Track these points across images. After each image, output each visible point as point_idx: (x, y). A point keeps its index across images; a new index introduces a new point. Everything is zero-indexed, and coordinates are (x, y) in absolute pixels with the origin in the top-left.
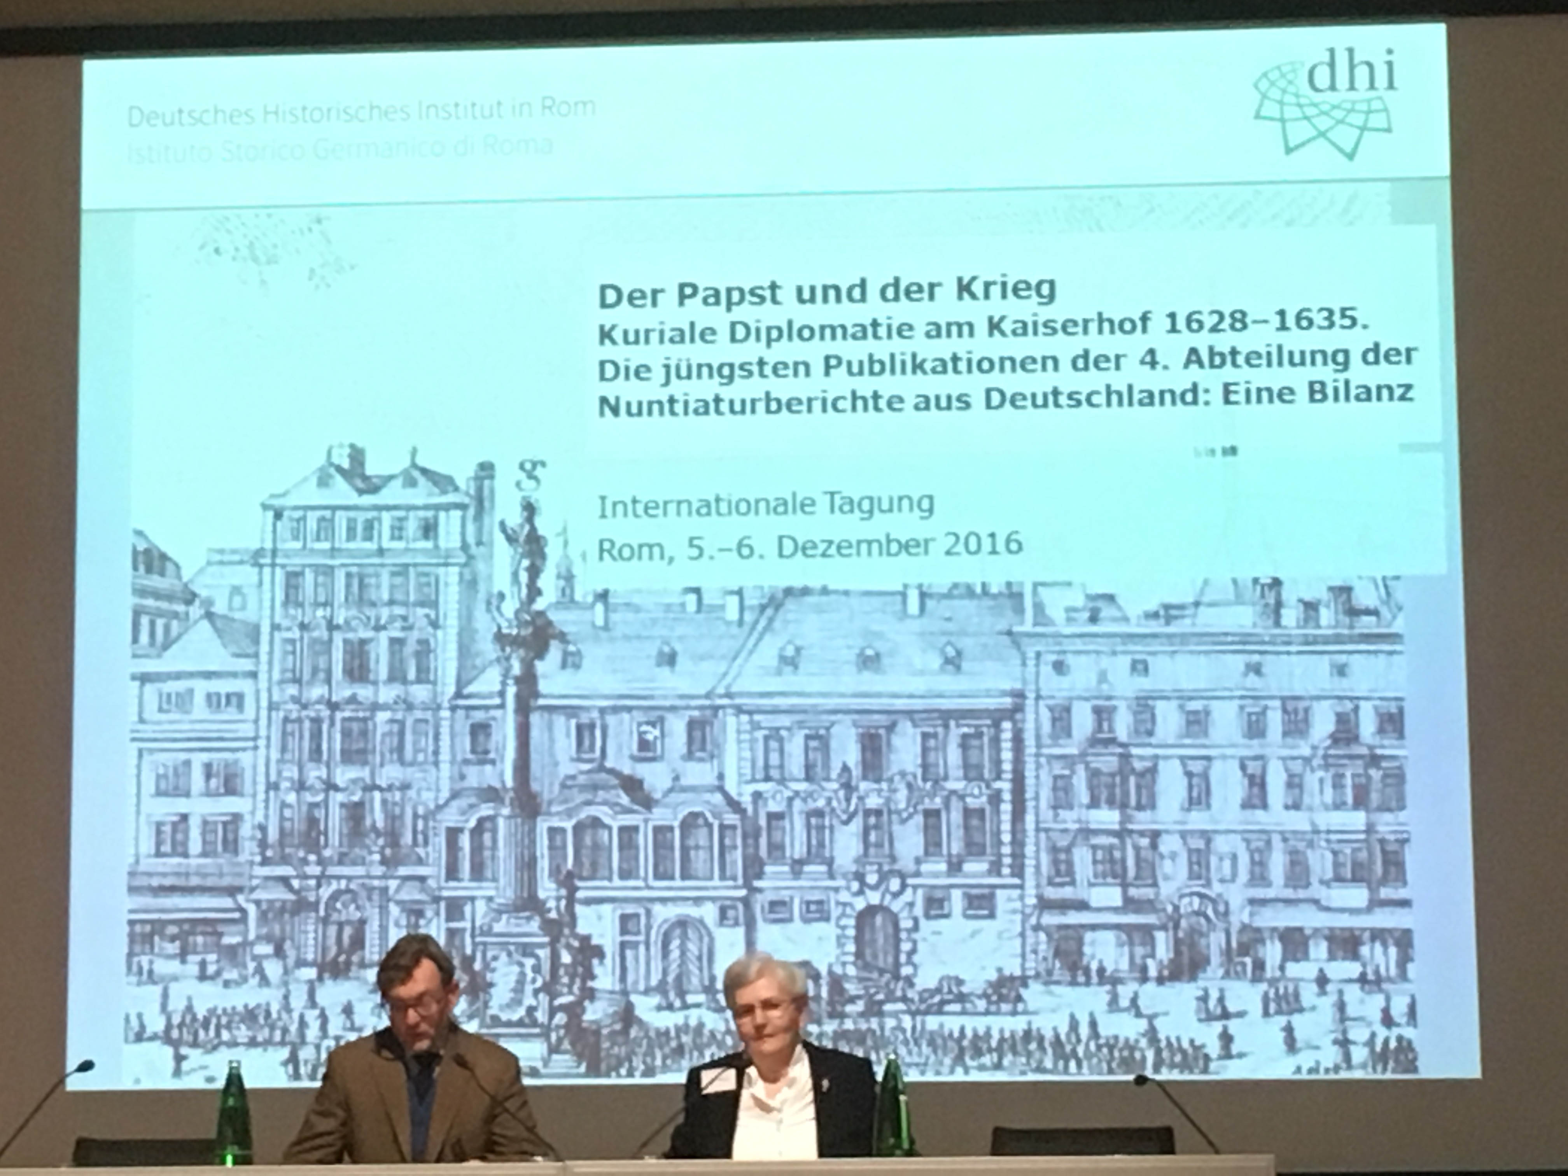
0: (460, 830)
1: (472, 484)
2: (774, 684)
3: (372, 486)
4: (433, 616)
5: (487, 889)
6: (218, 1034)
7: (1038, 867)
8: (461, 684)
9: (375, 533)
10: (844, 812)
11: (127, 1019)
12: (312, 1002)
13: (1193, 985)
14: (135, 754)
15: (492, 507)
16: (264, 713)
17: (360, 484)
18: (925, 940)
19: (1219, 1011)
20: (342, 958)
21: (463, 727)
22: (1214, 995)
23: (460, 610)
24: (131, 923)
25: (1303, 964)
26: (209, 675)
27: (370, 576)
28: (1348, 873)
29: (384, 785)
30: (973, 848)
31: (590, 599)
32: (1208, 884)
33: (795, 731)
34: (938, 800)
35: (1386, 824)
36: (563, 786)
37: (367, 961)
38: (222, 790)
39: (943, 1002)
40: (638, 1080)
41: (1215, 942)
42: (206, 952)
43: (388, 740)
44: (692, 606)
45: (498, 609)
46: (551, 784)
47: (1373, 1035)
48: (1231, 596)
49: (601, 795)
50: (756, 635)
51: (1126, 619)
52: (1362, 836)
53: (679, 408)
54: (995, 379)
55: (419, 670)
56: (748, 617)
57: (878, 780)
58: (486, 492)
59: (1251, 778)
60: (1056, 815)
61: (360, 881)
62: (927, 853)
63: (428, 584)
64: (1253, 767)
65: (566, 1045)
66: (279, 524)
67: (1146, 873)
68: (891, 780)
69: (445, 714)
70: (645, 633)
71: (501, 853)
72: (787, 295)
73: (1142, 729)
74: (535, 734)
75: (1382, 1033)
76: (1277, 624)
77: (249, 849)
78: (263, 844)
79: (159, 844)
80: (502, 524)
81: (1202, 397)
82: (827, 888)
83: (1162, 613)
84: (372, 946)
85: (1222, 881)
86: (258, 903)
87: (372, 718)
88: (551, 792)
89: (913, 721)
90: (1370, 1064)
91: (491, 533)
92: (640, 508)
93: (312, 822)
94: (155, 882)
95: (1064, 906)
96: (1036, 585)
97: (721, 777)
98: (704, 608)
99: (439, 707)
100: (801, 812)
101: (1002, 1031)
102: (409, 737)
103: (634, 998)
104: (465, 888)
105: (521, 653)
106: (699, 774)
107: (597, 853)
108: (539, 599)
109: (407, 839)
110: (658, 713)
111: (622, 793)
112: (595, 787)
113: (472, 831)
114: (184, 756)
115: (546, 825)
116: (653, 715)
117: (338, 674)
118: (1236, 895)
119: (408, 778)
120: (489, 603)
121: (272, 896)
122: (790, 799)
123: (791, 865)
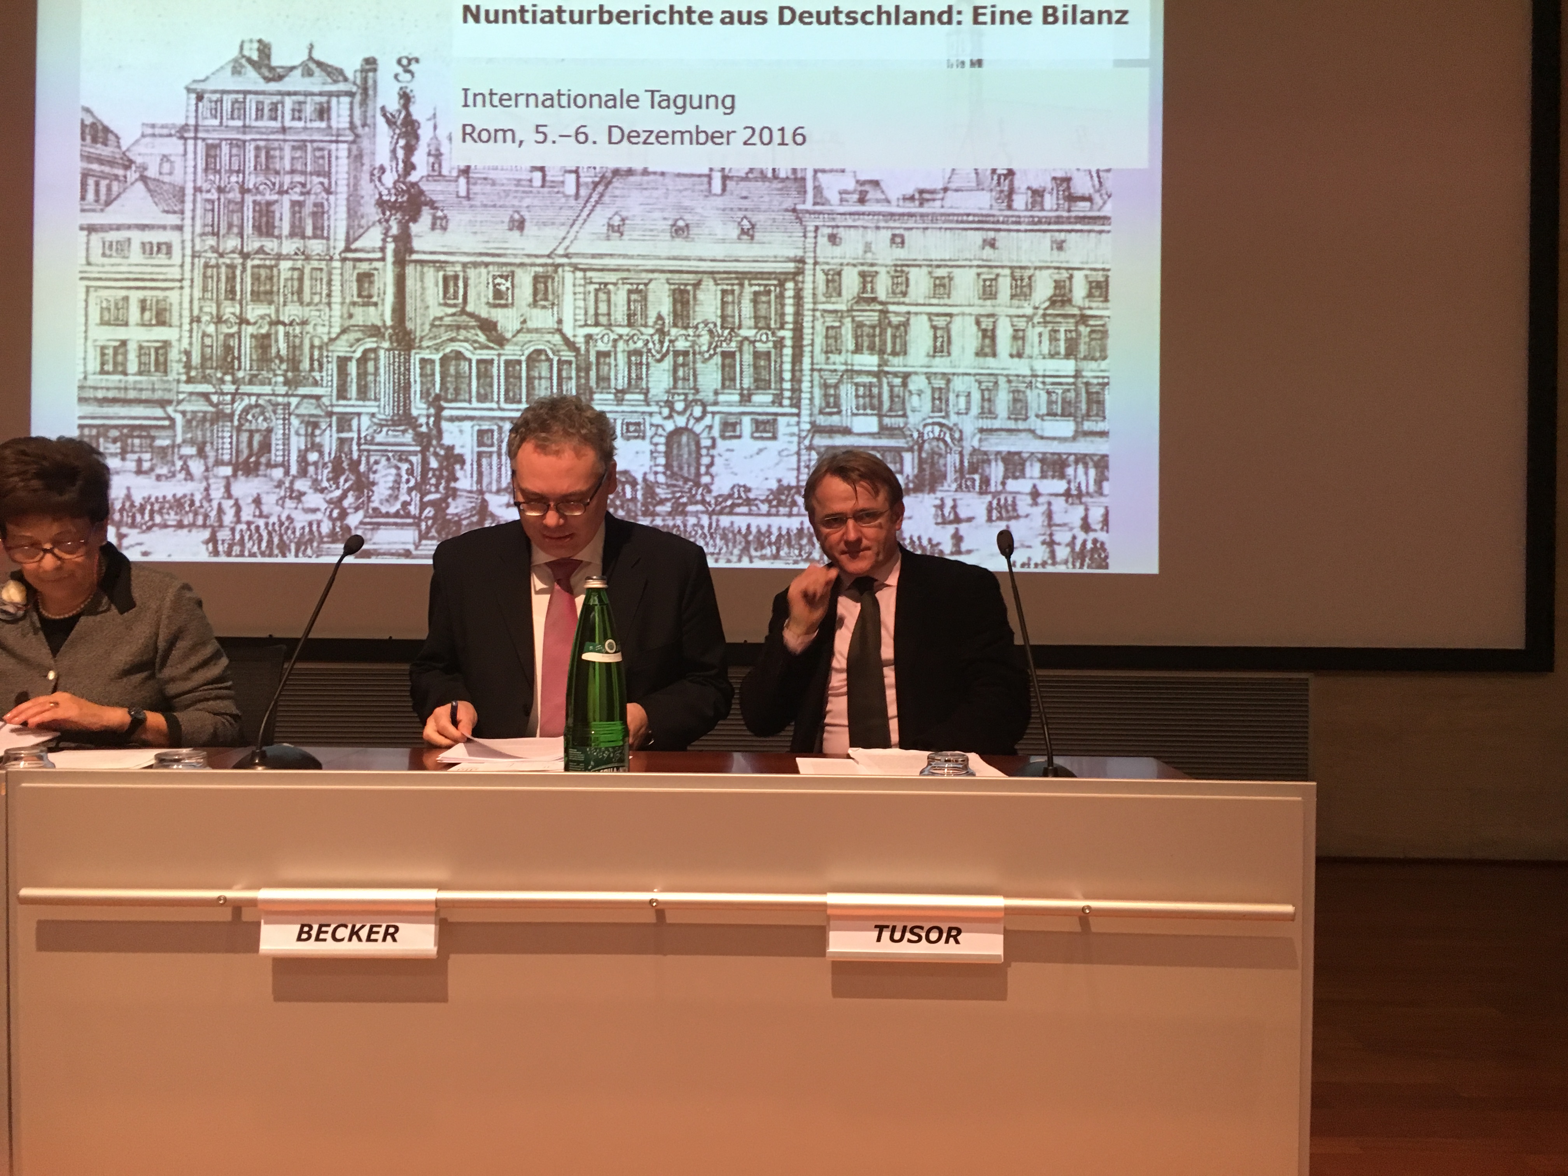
0: (350, 359)
1: (358, 74)
2: (604, 247)
3: (276, 75)
4: (326, 185)
5: (370, 407)
6: (152, 518)
7: (811, 399)
8: (349, 241)
9: (279, 112)
10: (658, 352)
12: (229, 495)
13: (932, 495)
14: (83, 290)
15: (375, 95)
16: (188, 260)
17: (267, 74)
18: (720, 455)
19: (952, 517)
20: (253, 459)
21: (351, 276)
22: (949, 503)
23: (348, 179)
24: (80, 427)
25: (1021, 481)
26: (143, 227)
27: (274, 149)
28: (1058, 409)
29: (287, 321)
30: (761, 384)
31: (455, 174)
32: (947, 416)
33: (620, 286)
34: (733, 344)
35: (1091, 370)
36: (433, 325)
37: (273, 462)
38: (154, 322)
39: (733, 505)
41: (951, 462)
42: (142, 452)
43: (289, 283)
44: (537, 182)
45: (380, 179)
46: (423, 324)
47: (1074, 538)
48: (974, 184)
49: (463, 334)
50: (589, 206)
51: (888, 201)
52: (1071, 380)
53: (528, 17)
55: (315, 228)
56: (583, 192)
57: (686, 327)
58: (370, 82)
59: (985, 331)
60: (828, 358)
61: (267, 398)
62: (723, 386)
63: (323, 157)
64: (986, 323)
65: (433, 533)
66: (200, 104)
67: (898, 406)
68: (696, 327)
69: (337, 264)
70: (499, 204)
71: (382, 378)
73: (898, 291)
74: (410, 283)
75: (1081, 536)
76: (1010, 207)
77: (176, 369)
78: (188, 366)
79: (103, 364)
80: (383, 109)
81: (956, 18)
82: (643, 413)
83: (917, 196)
84: (277, 450)
85: (958, 414)
86: (184, 413)
87: (276, 266)
88: (423, 331)
89: (715, 280)
90: (1071, 560)
91: (374, 117)
92: (496, 99)
93: (228, 349)
94: (100, 394)
95: (831, 431)
96: (816, 172)
97: (560, 321)
98: (548, 184)
99: (331, 259)
100: (624, 351)
101: (780, 528)
102: (307, 283)
103: (487, 497)
104: (353, 406)
105: (399, 216)
106: (542, 318)
107: (459, 380)
108: (413, 173)
109: (306, 365)
110: (509, 269)
111: (480, 333)
112: (458, 328)
113: (358, 360)
114: (124, 293)
115: (418, 357)
116: (506, 270)
117: (249, 229)
118: (969, 425)
119: (307, 315)
120: (372, 174)
121: (195, 408)
122: (615, 341)
123: (615, 394)
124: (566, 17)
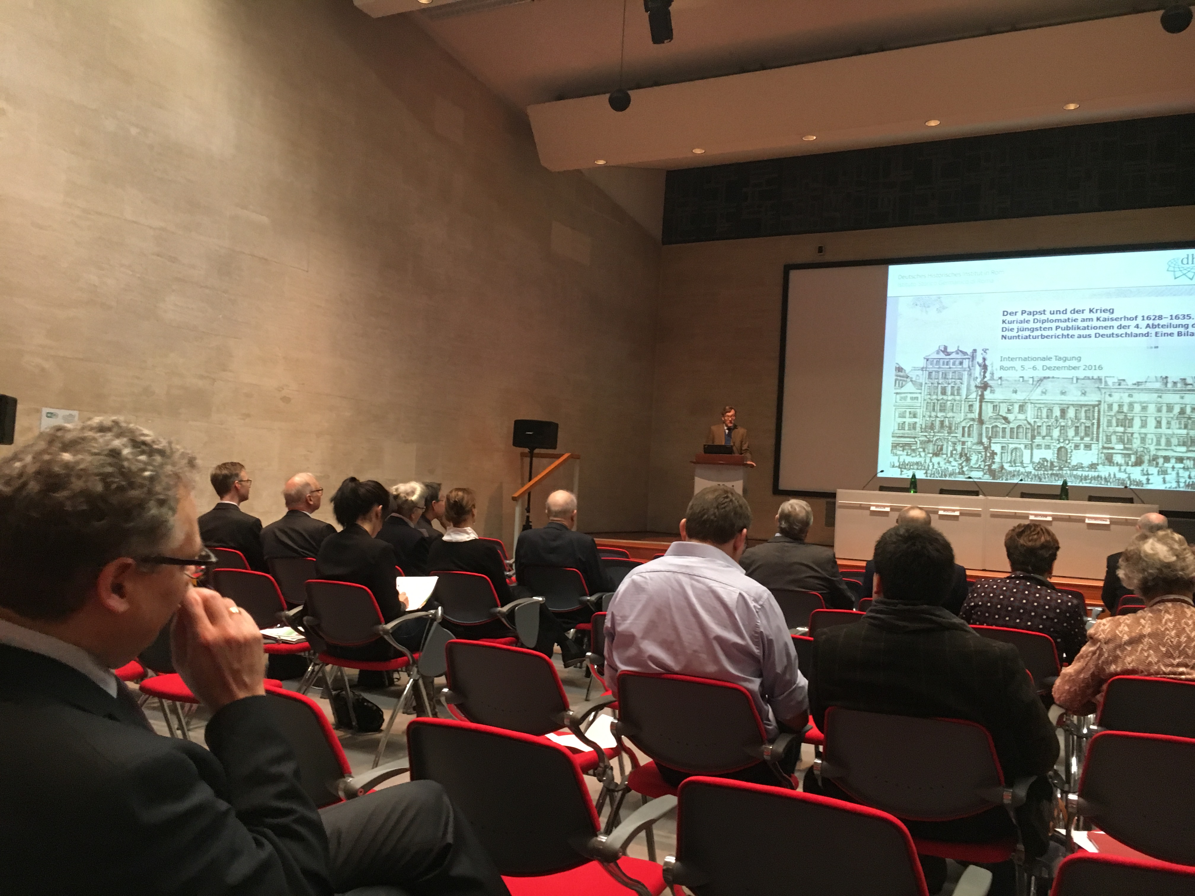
0: (966, 427)
1: (971, 354)
2: (1040, 398)
3: (949, 354)
4: (961, 382)
5: (971, 439)
7: (1102, 439)
8: (967, 396)
9: (949, 364)
10: (1056, 426)
11: (891, 463)
12: (931, 461)
13: (1140, 467)
14: (894, 409)
15: (976, 359)
16: (923, 401)
17: (946, 354)
18: (1074, 454)
19: (1146, 473)
20: (938, 452)
21: (967, 405)
22: (1145, 470)
23: (967, 381)
24: (892, 443)
25: (1169, 464)
26: (910, 393)
27: (947, 373)
28: (1181, 443)
29: (949, 417)
30: (1087, 435)
31: (997, 379)
32: (1145, 445)
33: (1045, 408)
34: (1079, 424)
37: (943, 453)
38: (913, 417)
39: (1077, 468)
40: (1004, 481)
41: (1146, 458)
42: (908, 450)
43: (950, 407)
44: (1021, 380)
45: (976, 380)
47: (1186, 481)
48: (1155, 380)
49: (998, 420)
50: (1036, 387)
51: (1127, 385)
53: (1020, 337)
54: (1097, 331)
55: (957, 393)
56: (1035, 383)
57: (1064, 419)
58: (974, 355)
59: (1158, 421)
60: (1108, 428)
61: (942, 437)
62: (1075, 435)
63: (960, 375)
64: (1158, 419)
65: (988, 473)
66: (927, 362)
67: (1130, 442)
68: (1067, 419)
69: (963, 402)
70: (1010, 386)
71: (975, 432)
72: (1047, 313)
73: (1130, 410)
74: (983, 407)
75: (1188, 480)
76: (1166, 387)
77: (918, 429)
78: (921, 428)
79: (899, 427)
80: (978, 363)
81: (1150, 335)
82: (1051, 442)
83: (1137, 384)
84: (945, 450)
85: (1149, 444)
86: (920, 440)
87: (946, 403)
88: (986, 419)
89: (1073, 406)
90: (1185, 487)
91: (975, 364)
92: (1010, 359)
93: (932, 424)
94: (898, 435)
95: (1109, 448)
96: (1105, 377)
97: (1026, 417)
98: (1024, 381)
100: (1045, 426)
101: (1092, 475)
102: (955, 407)
103: (1004, 464)
104: (966, 439)
105: (981, 390)
106: (1021, 416)
107: (996, 433)
108: (985, 379)
109: (953, 428)
113: (968, 427)
114: (905, 410)
115: (985, 426)
116: (1011, 404)
117: (939, 394)
118: (1152, 448)
119: (954, 416)
120: (974, 379)
121: (923, 439)
122: (1043, 423)
123: (1042, 437)
124: (1031, 337)
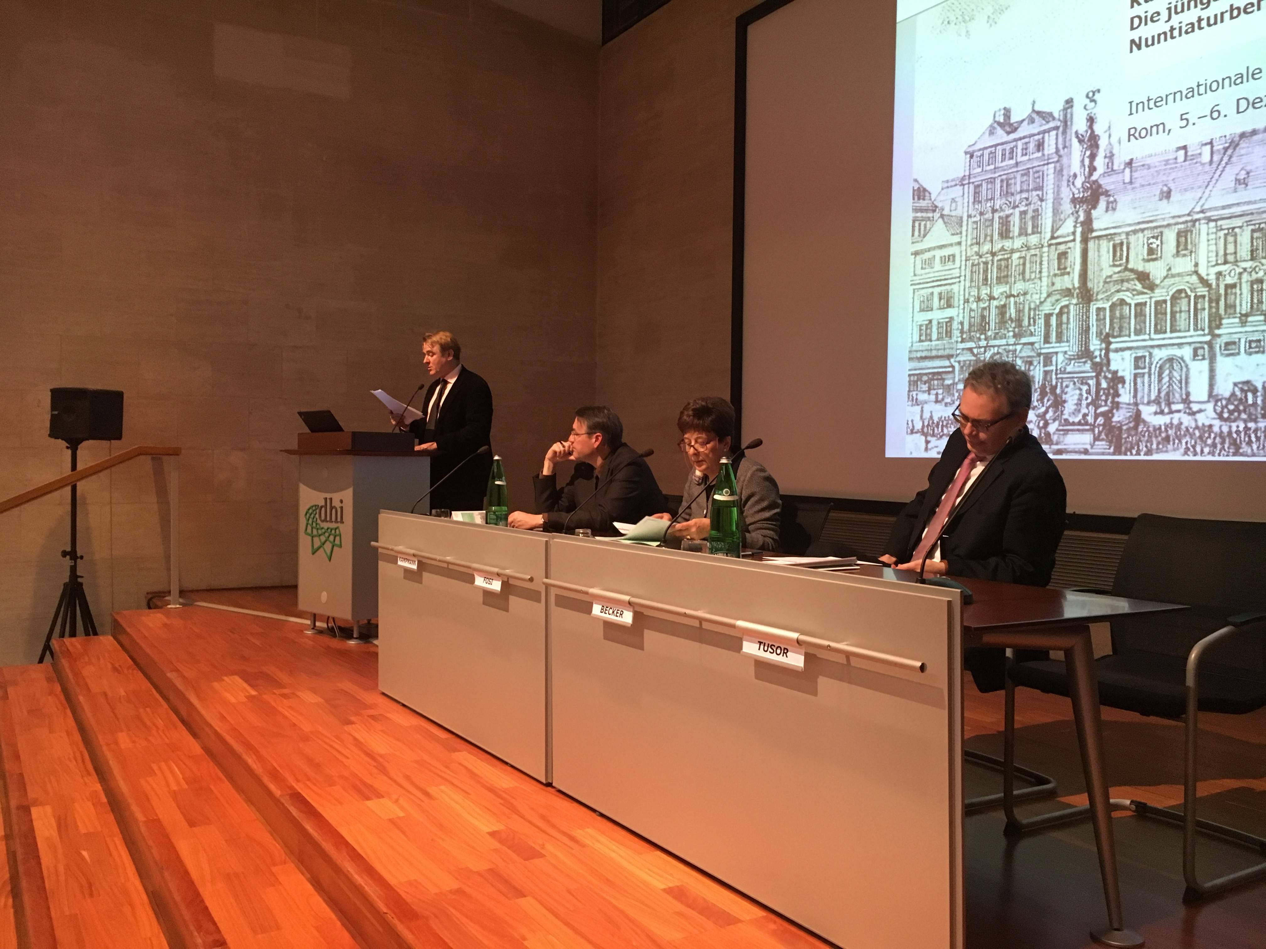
0: (1051, 314)
1: (1061, 113)
2: (1232, 199)
3: (1014, 129)
4: (1041, 196)
5: (1064, 347)
6: (942, 430)
8: (1053, 232)
9: (1015, 153)
11: (908, 424)
14: (912, 291)
15: (1072, 124)
16: (963, 263)
17: (1008, 129)
21: (1054, 256)
23: (1054, 188)
24: (910, 375)
26: (941, 247)
29: (1016, 294)
31: (1122, 167)
33: (1245, 228)
36: (1105, 282)
38: (945, 306)
40: (1142, 457)
42: (938, 389)
43: (1017, 269)
44: (1181, 158)
45: (1073, 184)
46: (1099, 282)
49: (1126, 285)
53: (1176, 33)
55: (1033, 227)
56: (1217, 157)
58: (1069, 116)
61: (1003, 347)
63: (1039, 177)
65: (1103, 436)
66: (972, 161)
69: (1045, 249)
70: (1152, 182)
71: (1071, 326)
74: (1091, 254)
77: (956, 333)
78: (962, 332)
79: (920, 336)
80: (1076, 133)
82: (1263, 331)
86: (959, 362)
87: (1010, 257)
88: (1098, 287)
91: (1070, 140)
92: (1152, 103)
93: (983, 317)
94: (919, 355)
97: (1196, 265)
98: (1189, 158)
99: (1043, 246)
100: (1247, 282)
102: (1028, 266)
103: (1141, 407)
104: (1053, 347)
105: (1085, 207)
106: (1184, 265)
107: (1122, 321)
108: (1095, 173)
109: (1026, 323)
110: (1159, 230)
111: (1137, 283)
112: (1122, 281)
113: (1057, 315)
114: (930, 290)
115: (1095, 307)
116: (1157, 232)
117: (996, 236)
119: (1027, 288)
120: (1069, 181)
121: (965, 359)
122: (1240, 274)
123: (1240, 318)
124: (1204, 23)
